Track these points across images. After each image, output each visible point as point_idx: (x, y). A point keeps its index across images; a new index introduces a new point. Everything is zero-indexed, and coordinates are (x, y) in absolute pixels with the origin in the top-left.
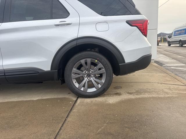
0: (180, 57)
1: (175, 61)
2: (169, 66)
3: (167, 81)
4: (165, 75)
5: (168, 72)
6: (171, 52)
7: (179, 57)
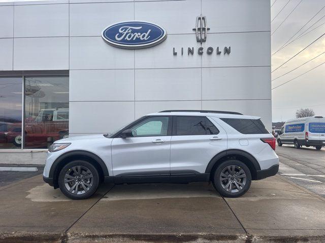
0: (299, 164)
1: (293, 169)
2: (288, 176)
3: (291, 189)
4: (287, 184)
5: (289, 181)
6: (286, 157)
7: (297, 164)
